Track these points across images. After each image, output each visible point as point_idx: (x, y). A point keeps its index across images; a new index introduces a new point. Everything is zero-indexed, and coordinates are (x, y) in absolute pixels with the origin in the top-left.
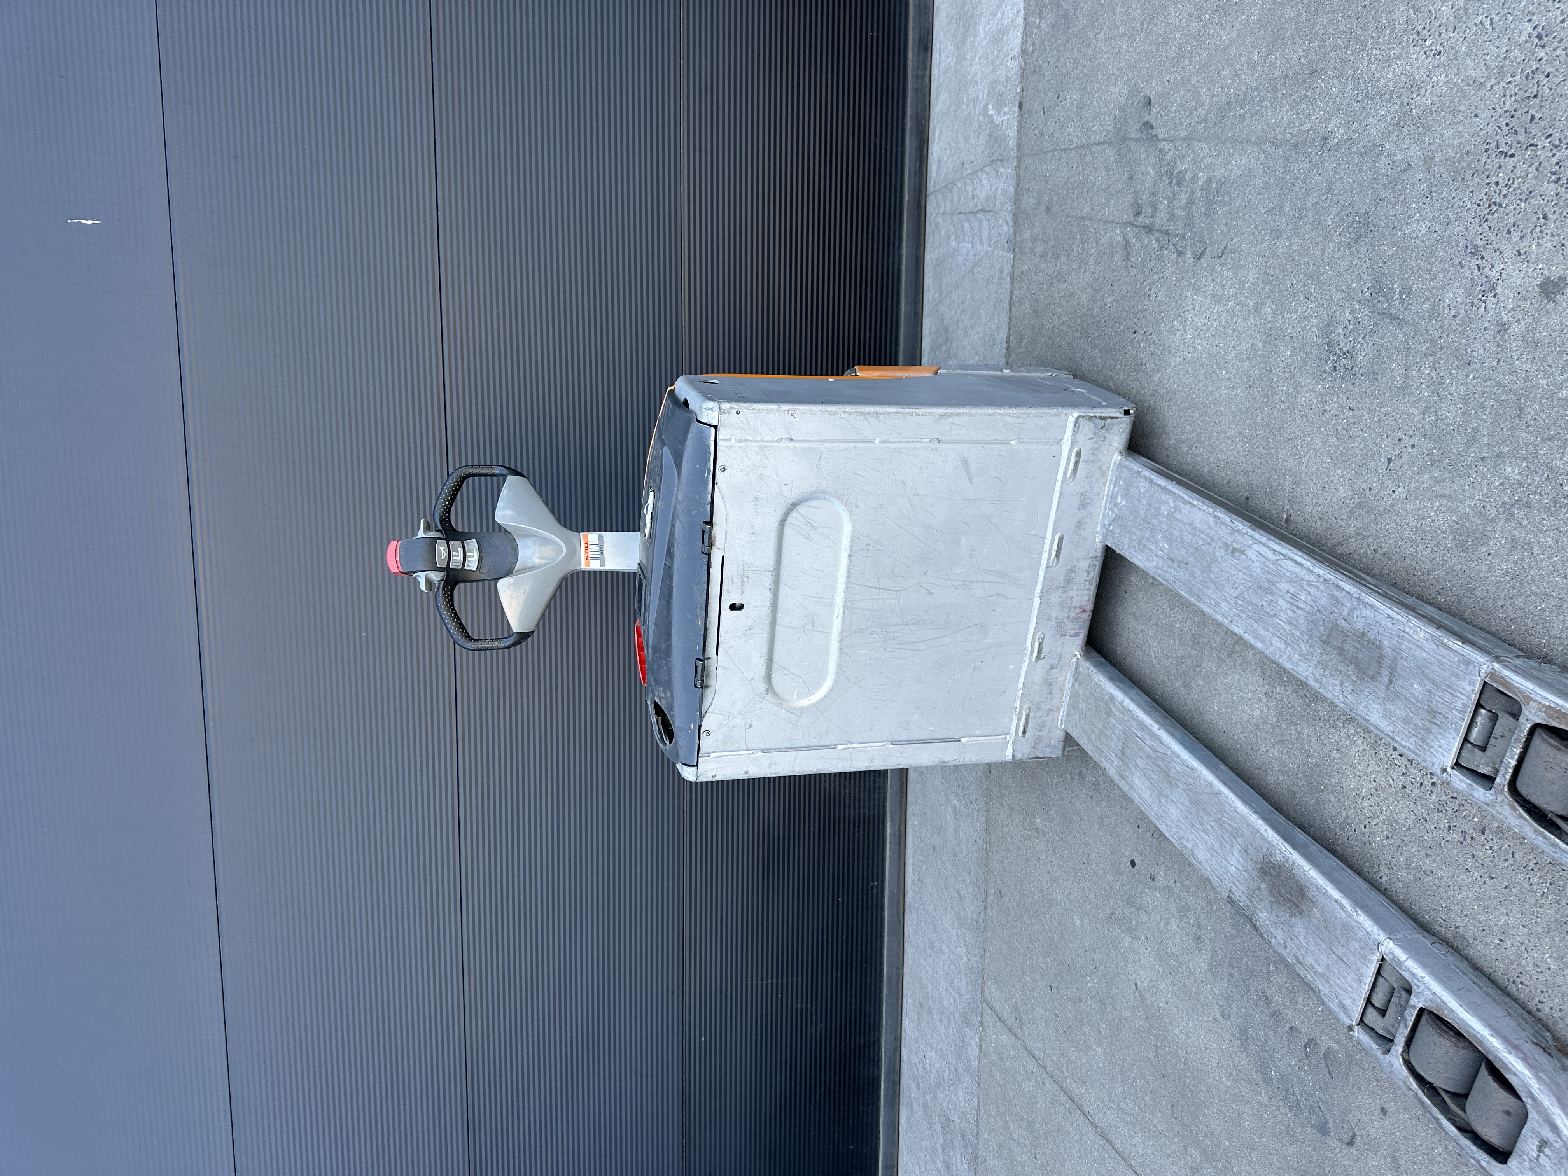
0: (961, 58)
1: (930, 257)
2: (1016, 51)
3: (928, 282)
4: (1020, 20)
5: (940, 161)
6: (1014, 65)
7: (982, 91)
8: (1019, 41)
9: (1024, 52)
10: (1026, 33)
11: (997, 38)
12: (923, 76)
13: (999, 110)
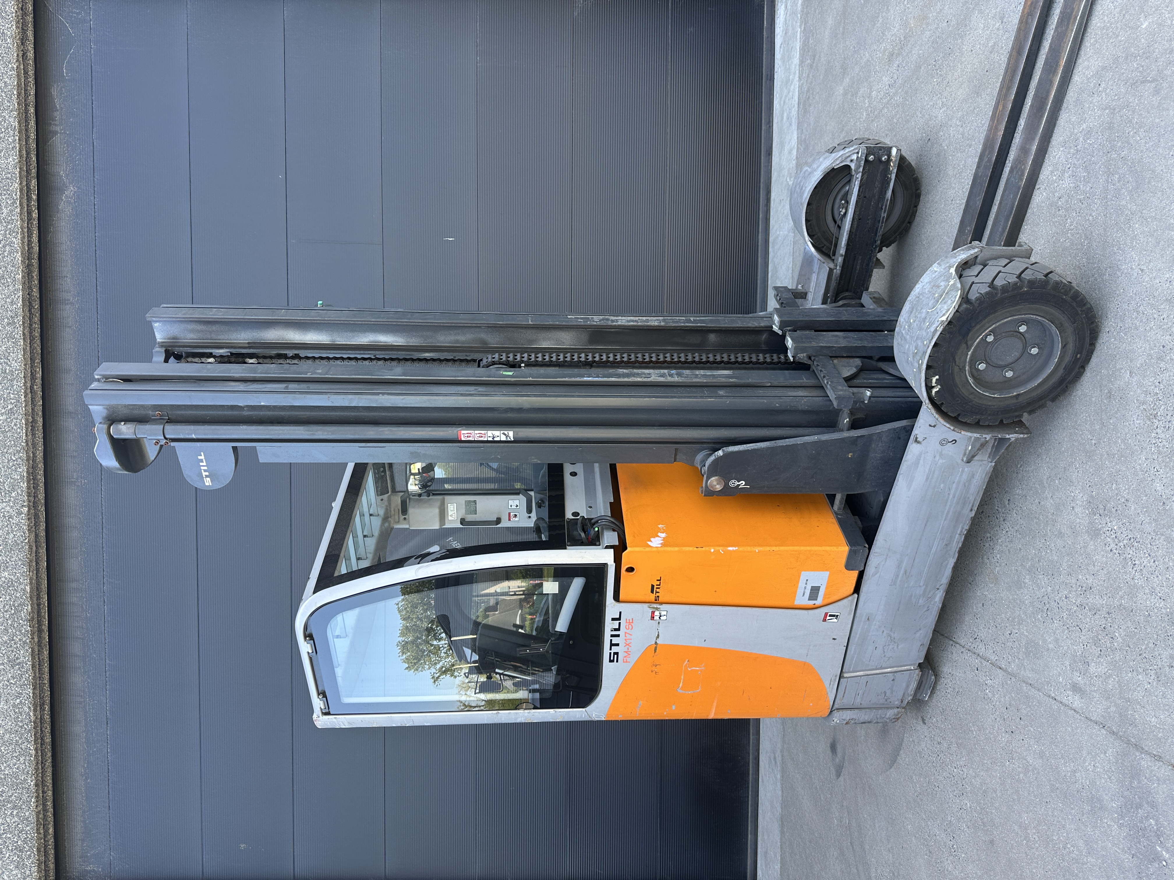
0: (780, 159)
1: (771, 239)
2: (795, 157)
3: (770, 250)
4: (796, 146)
5: (774, 200)
6: (794, 162)
7: (785, 172)
8: (795, 153)
9: (797, 157)
10: (797, 151)
11: (790, 152)
12: (768, 166)
13: (790, 179)
